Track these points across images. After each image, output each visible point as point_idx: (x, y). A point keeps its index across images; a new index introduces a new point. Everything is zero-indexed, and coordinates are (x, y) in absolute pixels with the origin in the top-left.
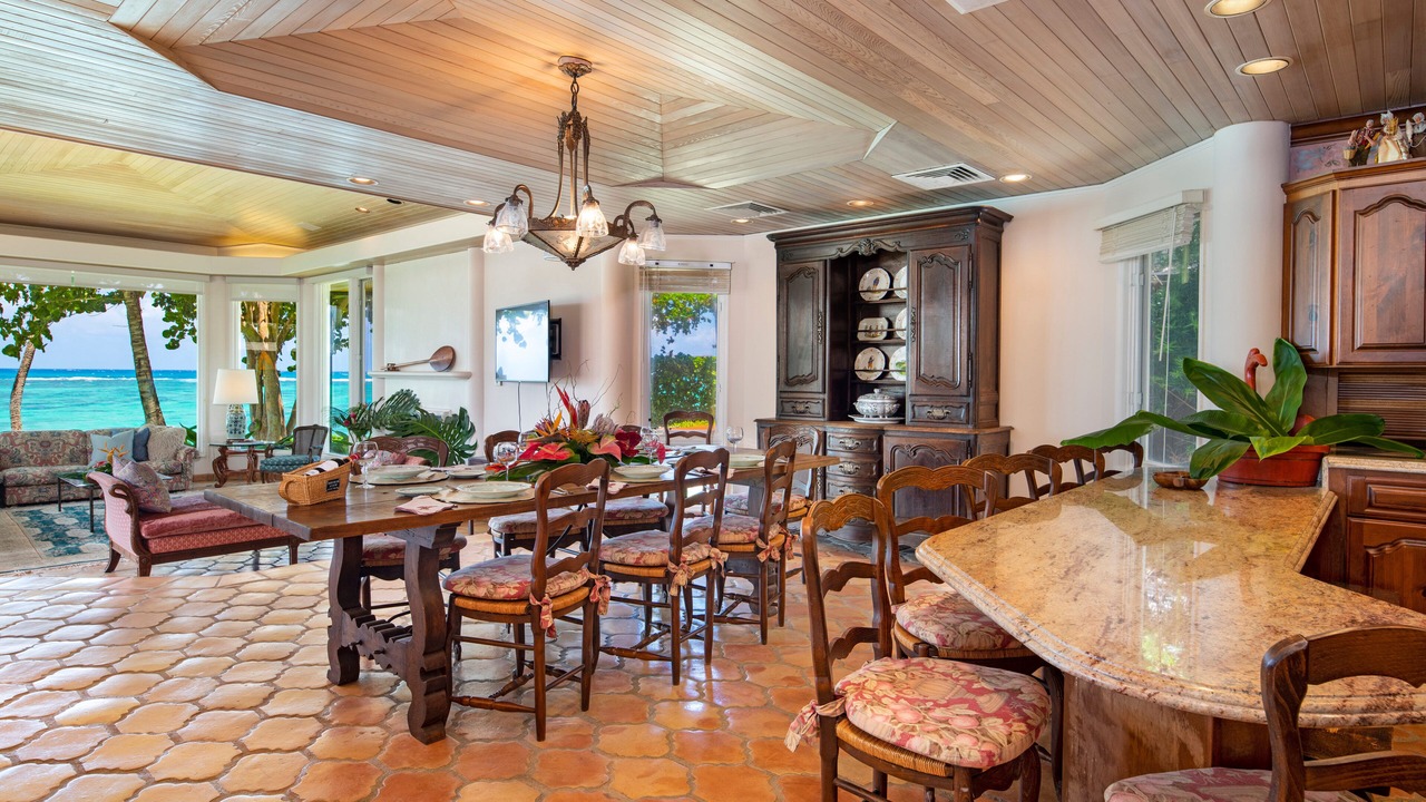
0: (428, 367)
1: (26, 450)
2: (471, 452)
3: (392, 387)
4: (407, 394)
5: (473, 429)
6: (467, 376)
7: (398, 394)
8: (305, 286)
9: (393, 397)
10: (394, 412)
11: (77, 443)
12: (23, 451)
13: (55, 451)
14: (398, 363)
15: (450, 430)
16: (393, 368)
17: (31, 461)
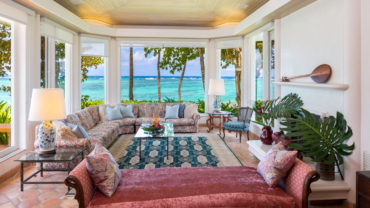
0: (310, 80)
1: (147, 110)
2: (349, 151)
3: (286, 91)
4: (294, 96)
5: (350, 131)
6: (344, 88)
7: (289, 95)
8: (245, 40)
9: (286, 97)
10: (286, 108)
11: (162, 109)
12: (146, 111)
13: (155, 111)
14: (289, 76)
15: (329, 130)
16: (286, 80)
17: (148, 115)
